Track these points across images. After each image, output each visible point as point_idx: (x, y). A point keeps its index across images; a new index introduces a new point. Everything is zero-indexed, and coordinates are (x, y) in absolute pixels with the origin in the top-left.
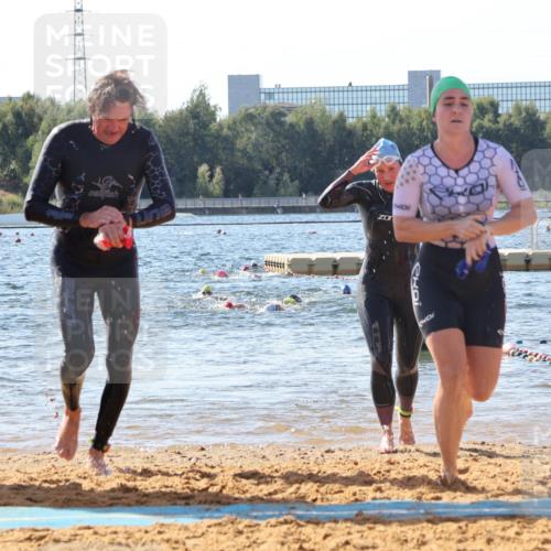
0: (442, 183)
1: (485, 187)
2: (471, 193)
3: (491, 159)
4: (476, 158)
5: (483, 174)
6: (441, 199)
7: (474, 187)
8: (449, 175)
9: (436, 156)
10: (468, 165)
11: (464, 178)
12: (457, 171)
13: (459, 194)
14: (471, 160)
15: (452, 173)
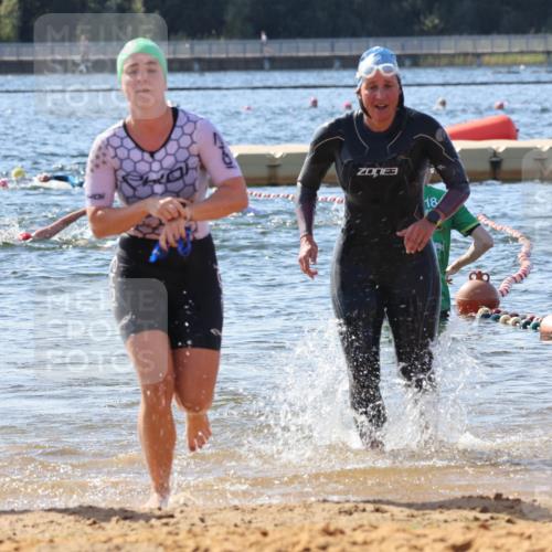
0: (135, 170)
1: (185, 171)
2: (169, 181)
3: (191, 135)
4: (173, 136)
5: (183, 155)
6: (134, 189)
7: (172, 172)
8: (143, 160)
9: (129, 135)
10: (164, 145)
11: (160, 161)
12: (152, 154)
13: (155, 182)
14: (168, 139)
15: (147, 156)
